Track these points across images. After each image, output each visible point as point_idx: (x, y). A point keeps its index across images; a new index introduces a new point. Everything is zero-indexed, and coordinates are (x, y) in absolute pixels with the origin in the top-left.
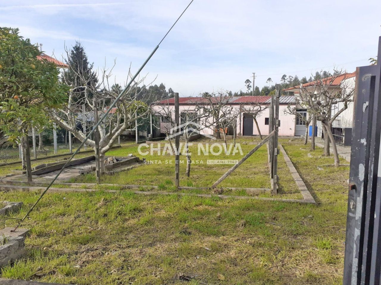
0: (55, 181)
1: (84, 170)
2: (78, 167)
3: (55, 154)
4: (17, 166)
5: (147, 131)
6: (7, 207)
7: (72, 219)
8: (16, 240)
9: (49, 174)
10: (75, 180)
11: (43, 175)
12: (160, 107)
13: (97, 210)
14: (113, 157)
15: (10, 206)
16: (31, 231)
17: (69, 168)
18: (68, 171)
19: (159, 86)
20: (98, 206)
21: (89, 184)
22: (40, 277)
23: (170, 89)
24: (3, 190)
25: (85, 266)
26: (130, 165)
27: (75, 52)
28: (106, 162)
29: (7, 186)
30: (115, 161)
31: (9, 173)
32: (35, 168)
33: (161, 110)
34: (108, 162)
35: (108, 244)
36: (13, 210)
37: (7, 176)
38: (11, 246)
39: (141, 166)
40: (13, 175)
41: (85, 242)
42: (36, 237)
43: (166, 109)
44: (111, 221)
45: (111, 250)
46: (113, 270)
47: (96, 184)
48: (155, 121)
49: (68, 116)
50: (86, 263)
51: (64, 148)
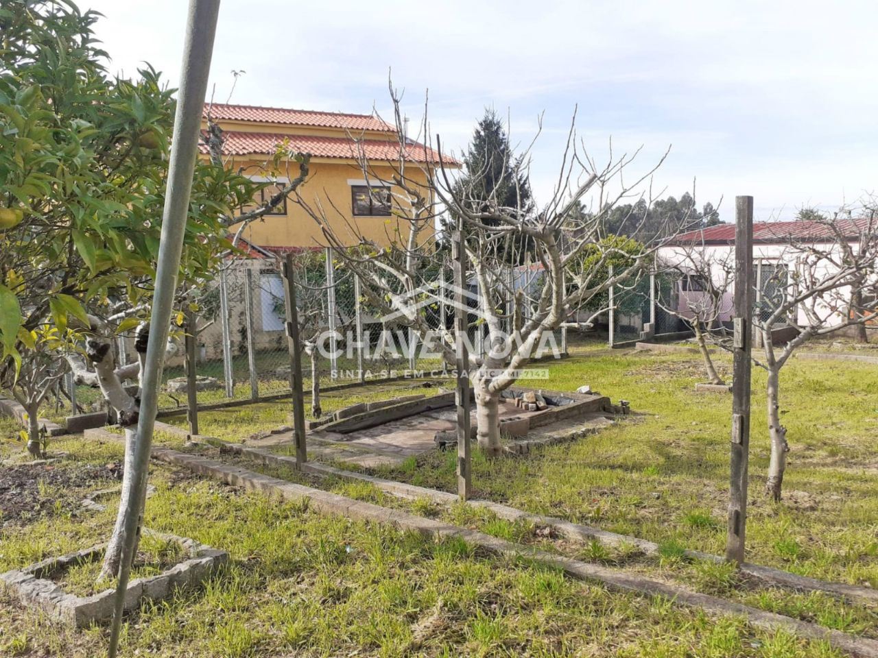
5: (641, 315)
9: (371, 430)
10: (418, 465)
11: (355, 434)
12: (679, 249)
14: (536, 391)
15: (187, 565)
18: (419, 426)
19: (678, 199)
23: (709, 204)
24: (233, 484)
26: (582, 423)
27: (482, 133)
28: (518, 405)
29: (242, 472)
30: (542, 404)
31: (284, 423)
32: (338, 416)
33: (681, 258)
34: (524, 404)
37: (274, 432)
39: (614, 426)
40: (287, 430)
43: (695, 256)
48: (664, 291)
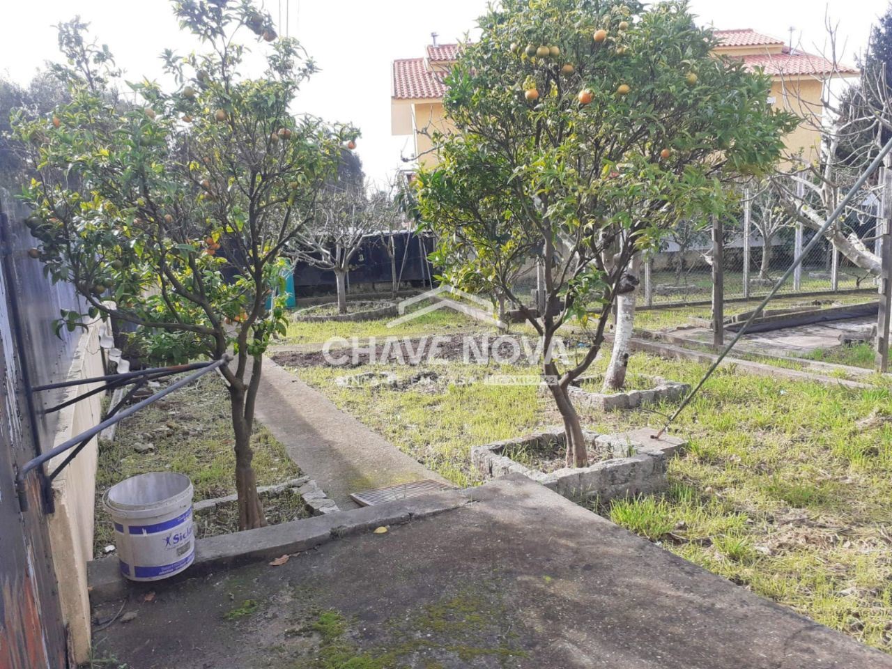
0: (736, 345)
1: (852, 334)
2: (843, 326)
3: (794, 290)
4: (704, 310)
6: (658, 389)
7: (784, 442)
8: (649, 455)
9: (768, 334)
10: (824, 355)
11: (753, 335)
13: (855, 433)
15: (663, 388)
16: (687, 446)
17: (820, 326)
18: (816, 333)
20: (859, 425)
21: (856, 368)
22: (677, 542)
24: (664, 355)
25: (783, 555)
29: (672, 347)
31: (685, 322)
32: (736, 318)
35: (858, 523)
36: (670, 396)
37: (679, 329)
38: (637, 463)
40: (690, 328)
41: (799, 501)
42: (697, 461)
44: (884, 471)
45: (861, 540)
46: (850, 588)
47: (874, 371)
49: (822, 198)
50: (786, 549)
51: (821, 277)
